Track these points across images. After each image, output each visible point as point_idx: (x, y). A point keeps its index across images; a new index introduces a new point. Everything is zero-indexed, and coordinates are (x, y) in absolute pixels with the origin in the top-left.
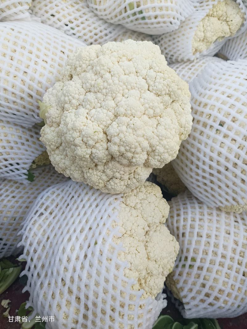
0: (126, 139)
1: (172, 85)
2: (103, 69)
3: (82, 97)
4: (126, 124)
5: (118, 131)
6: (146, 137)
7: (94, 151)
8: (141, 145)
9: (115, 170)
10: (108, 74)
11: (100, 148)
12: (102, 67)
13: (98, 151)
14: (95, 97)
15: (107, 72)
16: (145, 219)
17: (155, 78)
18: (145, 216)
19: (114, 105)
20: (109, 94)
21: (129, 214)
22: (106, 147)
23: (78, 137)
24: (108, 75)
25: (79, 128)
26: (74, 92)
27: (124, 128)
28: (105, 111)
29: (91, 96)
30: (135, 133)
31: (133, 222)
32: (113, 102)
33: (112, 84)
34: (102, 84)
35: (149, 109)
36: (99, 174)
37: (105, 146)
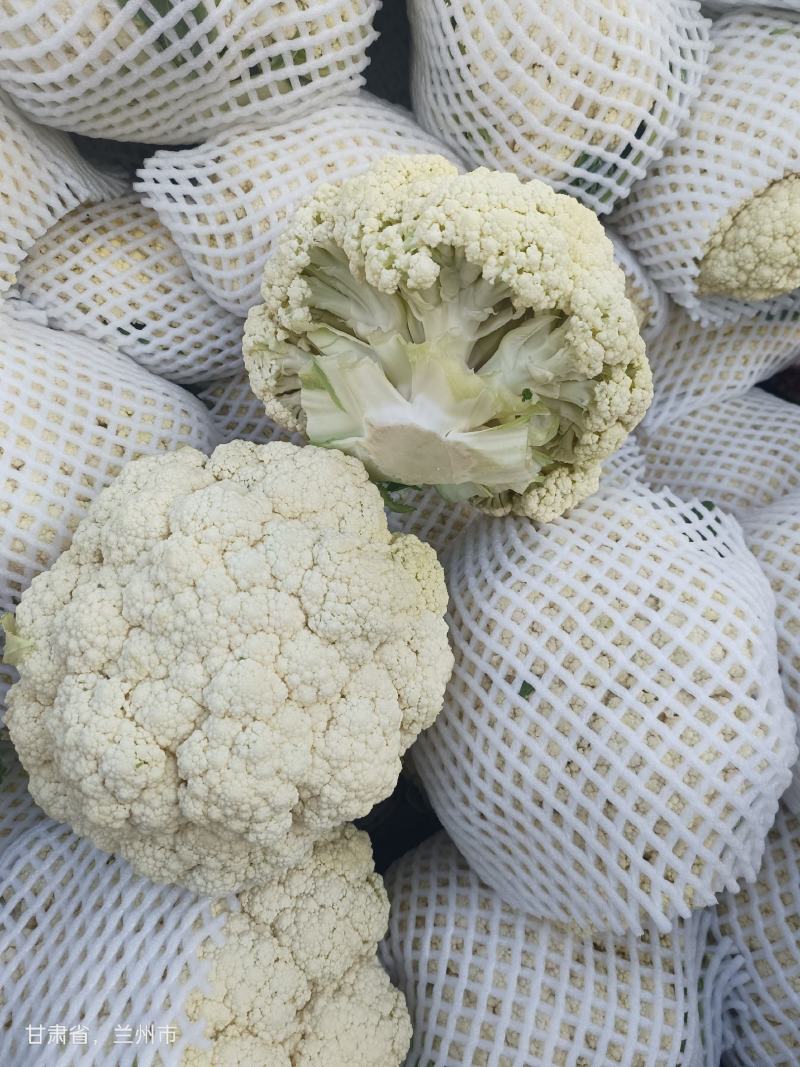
0: (223, 789)
1: (372, 614)
2: (176, 579)
3: (115, 643)
4: (229, 743)
5: (204, 763)
6: (285, 776)
7: (137, 809)
8: (270, 800)
9: (204, 851)
10: (188, 591)
11: (156, 803)
12: (172, 575)
13: (148, 811)
14: (150, 647)
15: (188, 585)
16: (303, 967)
17: (325, 596)
18: (302, 955)
19: (202, 680)
20: (191, 648)
21: (250, 961)
22: (172, 797)
23: (91, 774)
24: (187, 597)
25: (93, 751)
26: (95, 629)
27: (221, 755)
28: (175, 695)
29: (140, 645)
30: (251, 768)
31: (260, 985)
32: (199, 667)
33: (199, 623)
34: (171, 618)
35: (303, 688)
36: (159, 854)
37: (170, 794)
